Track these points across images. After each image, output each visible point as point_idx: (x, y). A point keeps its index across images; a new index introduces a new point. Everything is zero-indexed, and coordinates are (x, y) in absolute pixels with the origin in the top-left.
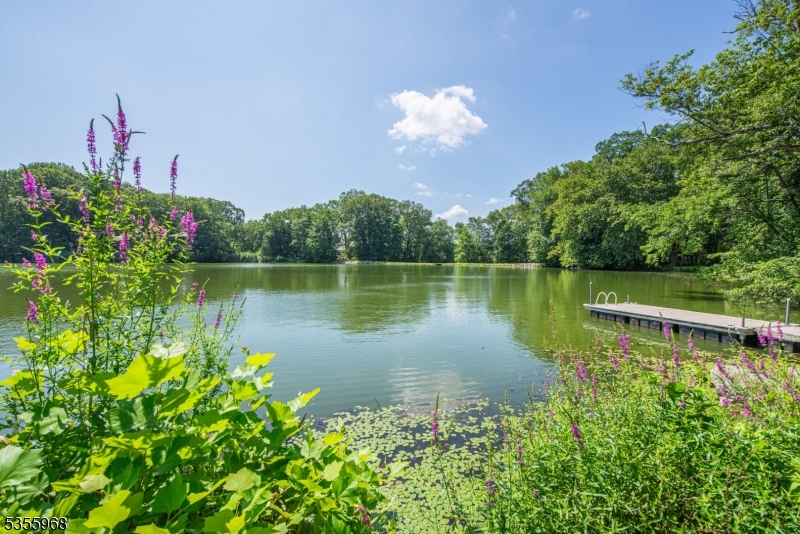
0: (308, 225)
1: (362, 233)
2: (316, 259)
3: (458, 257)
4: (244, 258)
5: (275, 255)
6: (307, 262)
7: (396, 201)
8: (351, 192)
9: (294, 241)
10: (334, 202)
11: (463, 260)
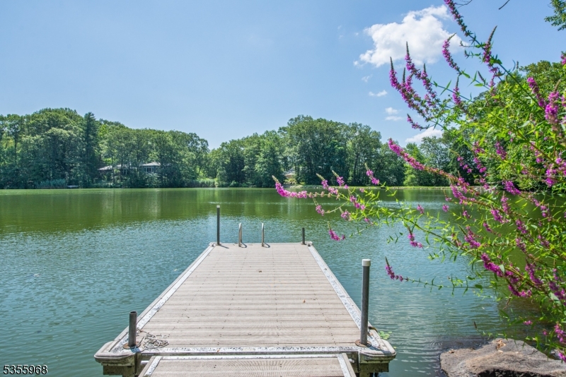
0: (257, 152)
1: (308, 158)
2: (264, 184)
3: (408, 179)
4: (203, 183)
5: (229, 180)
6: (258, 187)
7: (343, 125)
8: (299, 118)
9: (246, 167)
10: (284, 129)
11: (412, 183)
